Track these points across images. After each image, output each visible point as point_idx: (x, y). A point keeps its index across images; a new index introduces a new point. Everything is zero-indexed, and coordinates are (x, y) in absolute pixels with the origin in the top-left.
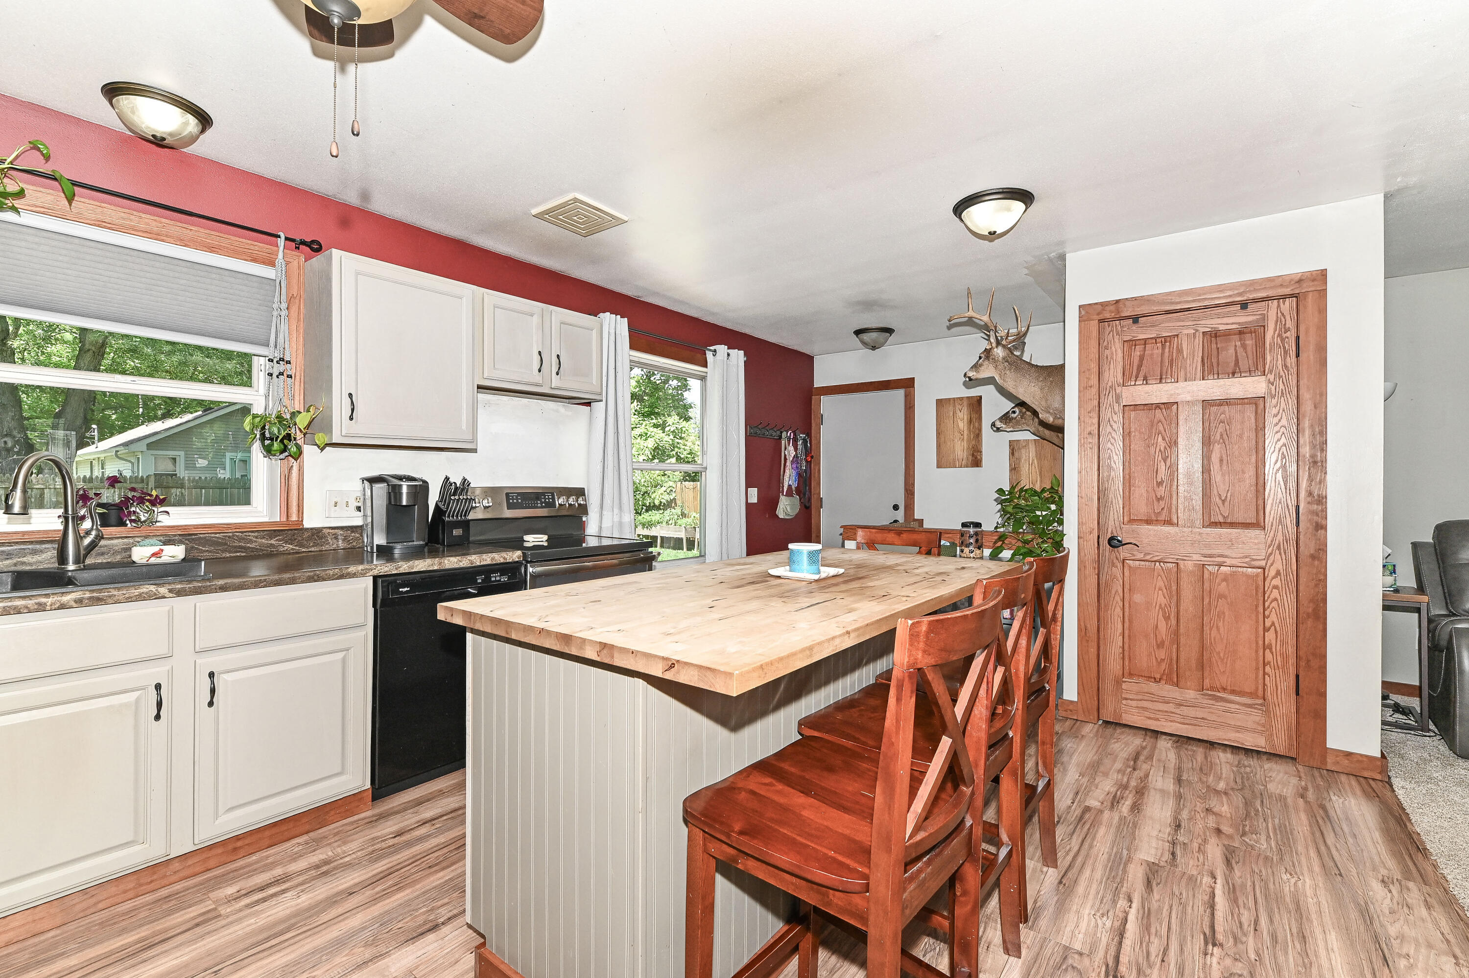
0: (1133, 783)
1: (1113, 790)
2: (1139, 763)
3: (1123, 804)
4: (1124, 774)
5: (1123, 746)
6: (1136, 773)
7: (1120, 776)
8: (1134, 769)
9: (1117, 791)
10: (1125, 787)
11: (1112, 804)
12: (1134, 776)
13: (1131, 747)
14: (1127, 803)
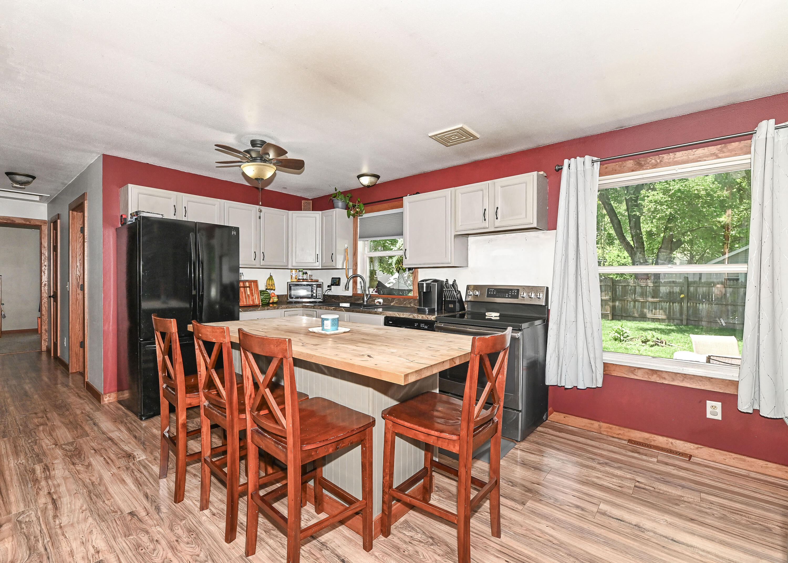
0: (43, 483)
1: (52, 473)
2: (49, 500)
3: (40, 469)
4: (54, 485)
5: (73, 507)
6: (46, 492)
7: (55, 483)
8: (49, 493)
9: (50, 474)
10: (46, 478)
11: (47, 466)
12: (46, 489)
13: (66, 511)
14: (39, 471)
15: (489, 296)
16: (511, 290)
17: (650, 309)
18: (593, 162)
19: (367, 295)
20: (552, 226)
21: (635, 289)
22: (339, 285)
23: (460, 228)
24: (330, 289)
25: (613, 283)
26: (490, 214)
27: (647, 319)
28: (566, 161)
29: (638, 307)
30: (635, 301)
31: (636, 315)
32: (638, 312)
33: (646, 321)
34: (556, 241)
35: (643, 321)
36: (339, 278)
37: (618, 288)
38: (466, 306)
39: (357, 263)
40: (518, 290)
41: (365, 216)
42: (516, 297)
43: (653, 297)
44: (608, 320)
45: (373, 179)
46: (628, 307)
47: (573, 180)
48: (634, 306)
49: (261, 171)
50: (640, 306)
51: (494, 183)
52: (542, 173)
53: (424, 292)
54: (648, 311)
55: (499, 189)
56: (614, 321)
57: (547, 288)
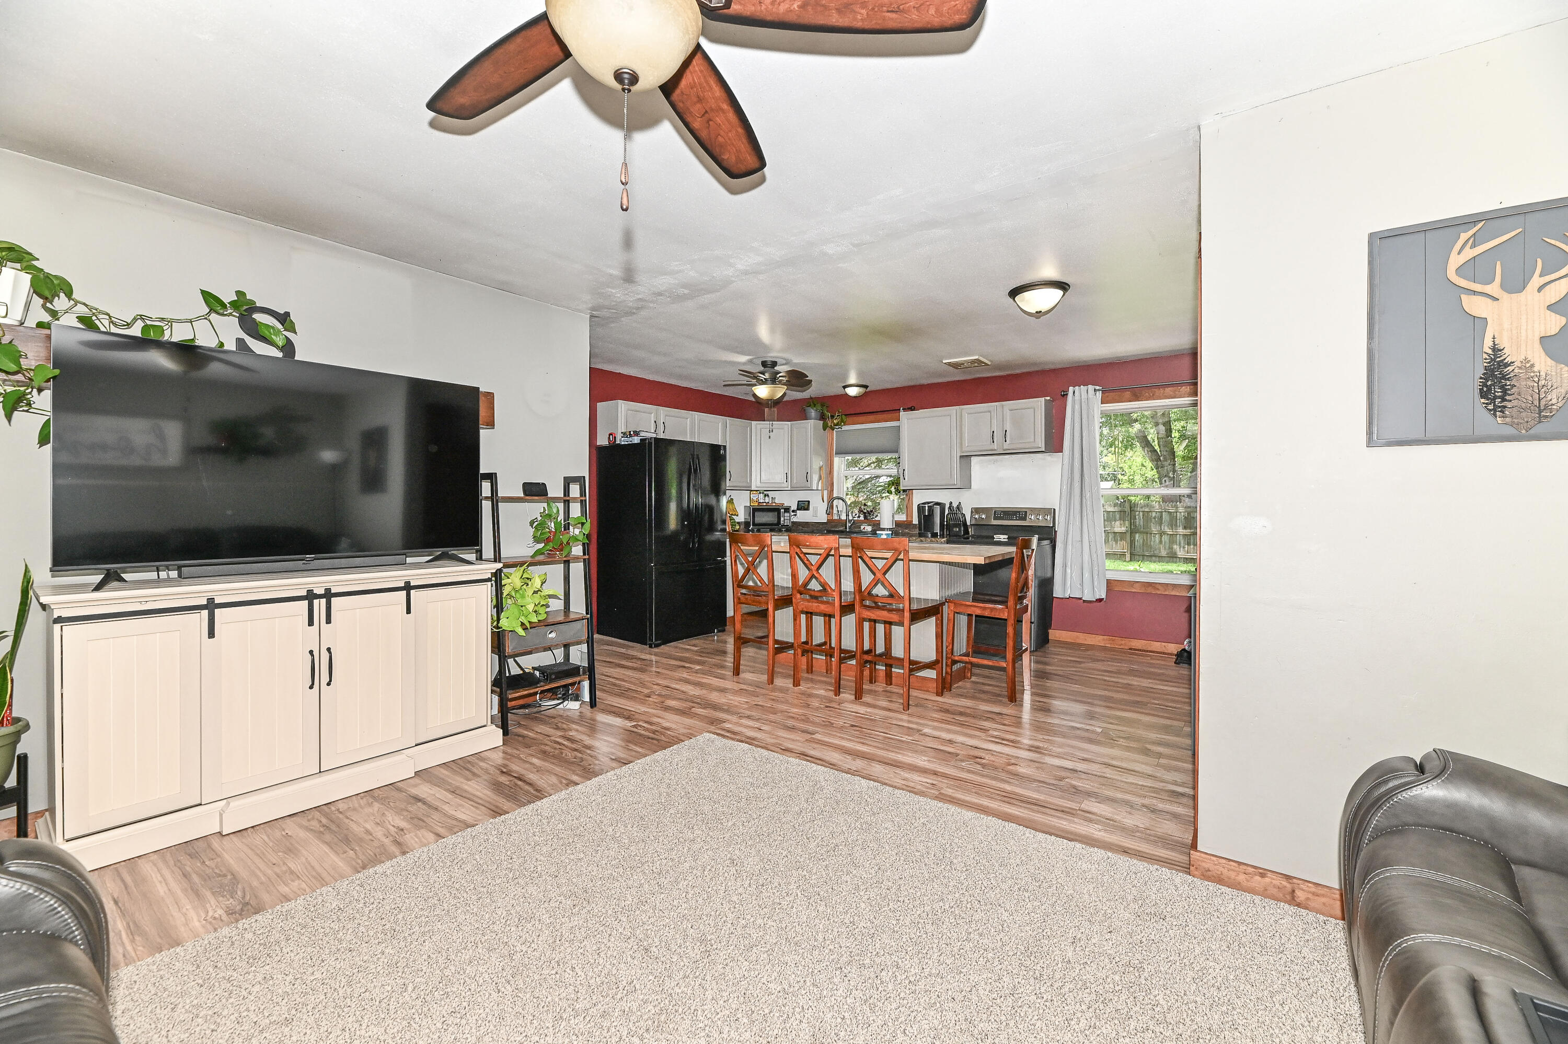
15: (995, 518)
16: (1019, 512)
17: (1182, 545)
18: (1095, 390)
19: (850, 521)
20: (1060, 449)
21: (1161, 516)
22: (807, 509)
23: (967, 449)
24: (796, 515)
25: (1131, 508)
26: (998, 437)
27: (1178, 560)
28: (1071, 389)
29: (1165, 542)
30: (1162, 534)
31: (1164, 553)
32: (1165, 549)
33: (1176, 562)
34: (1063, 465)
35: (1173, 562)
36: (809, 502)
37: (1139, 515)
38: (970, 530)
39: (832, 484)
40: (1026, 512)
41: (845, 428)
42: (1024, 519)
43: (1185, 528)
44: (1125, 561)
45: (862, 390)
46: (1152, 543)
47: (1077, 407)
48: (1161, 542)
49: (773, 393)
50: (1168, 541)
51: (1003, 406)
52: (1048, 398)
53: (925, 516)
54: (1178, 547)
55: (1008, 414)
56: (1132, 563)
57: (1054, 510)
